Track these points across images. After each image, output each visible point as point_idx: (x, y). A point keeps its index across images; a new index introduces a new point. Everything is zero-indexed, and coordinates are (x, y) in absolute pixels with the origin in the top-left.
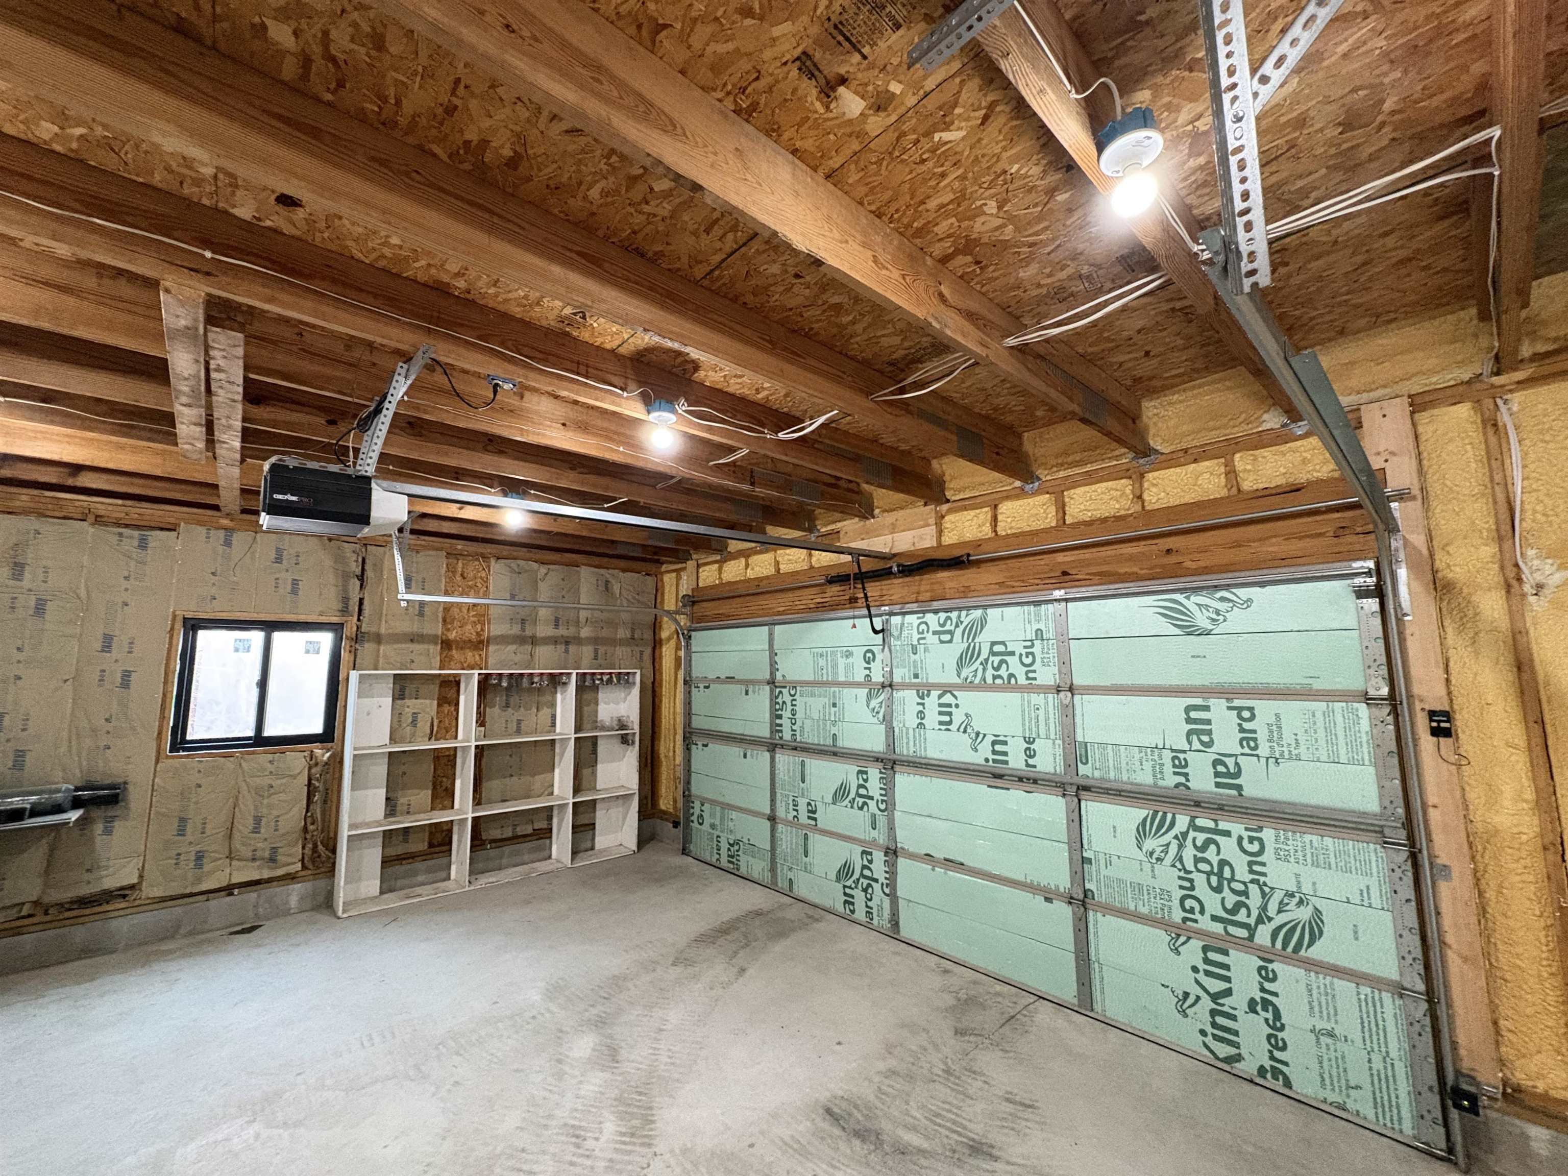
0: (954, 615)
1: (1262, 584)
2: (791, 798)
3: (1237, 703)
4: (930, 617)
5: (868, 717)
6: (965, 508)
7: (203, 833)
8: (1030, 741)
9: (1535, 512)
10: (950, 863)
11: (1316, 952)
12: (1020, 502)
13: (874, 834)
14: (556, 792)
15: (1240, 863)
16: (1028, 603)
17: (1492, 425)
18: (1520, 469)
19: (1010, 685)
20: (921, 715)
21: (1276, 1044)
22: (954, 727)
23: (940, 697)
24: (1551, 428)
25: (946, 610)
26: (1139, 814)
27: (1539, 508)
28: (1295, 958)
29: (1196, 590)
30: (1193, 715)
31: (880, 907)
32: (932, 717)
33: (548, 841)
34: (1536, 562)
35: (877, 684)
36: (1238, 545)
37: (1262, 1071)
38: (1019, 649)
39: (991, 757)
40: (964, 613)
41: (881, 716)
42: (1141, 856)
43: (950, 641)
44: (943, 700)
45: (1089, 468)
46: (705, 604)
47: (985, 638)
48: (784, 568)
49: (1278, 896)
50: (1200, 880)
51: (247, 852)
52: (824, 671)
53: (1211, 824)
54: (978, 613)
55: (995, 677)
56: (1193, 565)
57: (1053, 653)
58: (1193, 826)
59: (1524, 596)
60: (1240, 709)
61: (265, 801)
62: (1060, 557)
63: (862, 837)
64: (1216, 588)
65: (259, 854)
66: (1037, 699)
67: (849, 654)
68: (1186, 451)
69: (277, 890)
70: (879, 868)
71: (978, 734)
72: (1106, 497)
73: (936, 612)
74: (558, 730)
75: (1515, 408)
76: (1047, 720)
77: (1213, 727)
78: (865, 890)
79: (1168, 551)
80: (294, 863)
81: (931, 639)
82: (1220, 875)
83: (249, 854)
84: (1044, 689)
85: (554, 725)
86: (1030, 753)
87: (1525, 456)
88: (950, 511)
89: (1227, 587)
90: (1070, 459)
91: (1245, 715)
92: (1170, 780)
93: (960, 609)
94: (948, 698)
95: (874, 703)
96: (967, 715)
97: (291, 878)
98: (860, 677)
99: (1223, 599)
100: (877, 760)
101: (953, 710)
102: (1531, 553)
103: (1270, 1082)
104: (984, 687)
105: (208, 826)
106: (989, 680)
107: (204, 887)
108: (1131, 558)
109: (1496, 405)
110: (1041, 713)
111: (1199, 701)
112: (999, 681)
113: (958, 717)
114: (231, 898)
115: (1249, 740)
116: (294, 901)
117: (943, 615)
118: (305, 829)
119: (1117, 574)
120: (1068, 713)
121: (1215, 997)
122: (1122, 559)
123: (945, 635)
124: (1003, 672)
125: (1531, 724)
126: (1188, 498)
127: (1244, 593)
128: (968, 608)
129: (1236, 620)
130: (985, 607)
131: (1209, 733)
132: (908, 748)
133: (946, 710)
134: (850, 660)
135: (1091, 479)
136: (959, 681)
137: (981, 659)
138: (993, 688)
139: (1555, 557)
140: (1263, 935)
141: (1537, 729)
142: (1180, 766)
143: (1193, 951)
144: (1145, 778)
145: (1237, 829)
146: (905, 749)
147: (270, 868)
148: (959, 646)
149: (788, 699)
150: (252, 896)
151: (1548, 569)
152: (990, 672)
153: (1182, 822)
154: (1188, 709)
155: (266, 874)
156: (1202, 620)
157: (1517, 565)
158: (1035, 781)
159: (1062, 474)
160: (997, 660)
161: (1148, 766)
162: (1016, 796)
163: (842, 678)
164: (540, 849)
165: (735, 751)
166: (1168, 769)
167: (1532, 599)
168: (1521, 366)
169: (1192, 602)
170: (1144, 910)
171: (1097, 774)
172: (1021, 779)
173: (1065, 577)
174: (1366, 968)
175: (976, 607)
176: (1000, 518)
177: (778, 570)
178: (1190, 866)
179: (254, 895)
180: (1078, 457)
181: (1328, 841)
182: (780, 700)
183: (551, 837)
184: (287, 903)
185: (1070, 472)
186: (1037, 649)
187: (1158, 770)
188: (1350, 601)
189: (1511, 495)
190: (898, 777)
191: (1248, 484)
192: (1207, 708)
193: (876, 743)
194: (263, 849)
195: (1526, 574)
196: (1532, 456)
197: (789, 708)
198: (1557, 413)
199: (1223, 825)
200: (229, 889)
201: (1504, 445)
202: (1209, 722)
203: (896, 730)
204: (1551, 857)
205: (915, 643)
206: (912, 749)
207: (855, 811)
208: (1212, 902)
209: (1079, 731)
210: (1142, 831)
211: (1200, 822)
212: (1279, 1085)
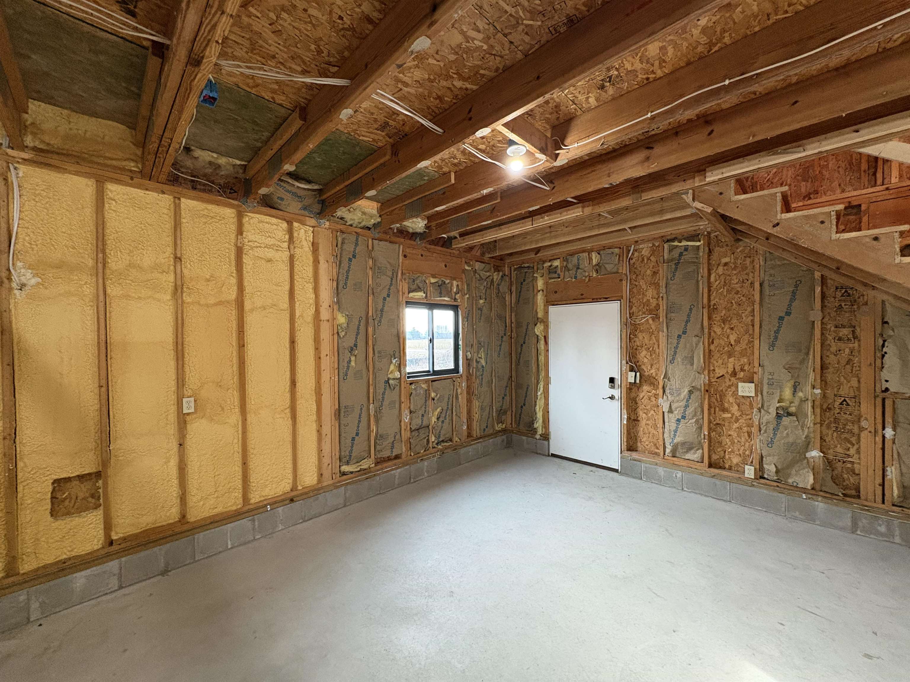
9: (24, 239)
17: (4, 179)
18: (18, 212)
24: (39, 194)
27: (27, 238)
34: (23, 271)
59: (11, 289)
75: (21, 174)
87: (22, 206)
102: (19, 264)
109: (8, 167)
125: (5, 366)
139: (32, 269)
141: (9, 368)
151: (29, 275)
157: (9, 270)
167: (17, 292)
168: (26, 149)
189: (11, 226)
195: (15, 277)
196: (26, 207)
198: (44, 187)
201: (11, 194)
204: (7, 442)
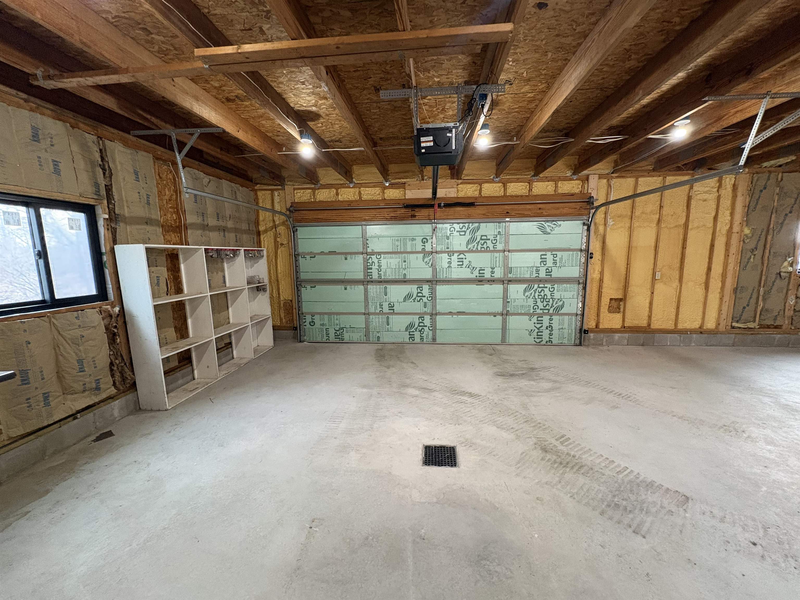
0: (466, 225)
1: (564, 221)
2: (378, 303)
3: (553, 253)
4: (455, 225)
5: (423, 264)
6: (469, 183)
7: (43, 379)
8: (493, 268)
10: (459, 313)
11: (562, 312)
12: (491, 185)
13: (426, 309)
14: (231, 321)
15: (548, 294)
16: (496, 222)
17: (609, 186)
19: (487, 250)
20: (450, 263)
21: (551, 334)
22: (464, 266)
23: (458, 256)
25: (463, 223)
26: (525, 286)
28: (558, 314)
29: (548, 221)
30: (542, 257)
31: (428, 335)
32: (455, 263)
33: (230, 349)
35: (428, 252)
36: (558, 209)
37: (547, 342)
38: (491, 238)
39: (478, 275)
40: (471, 224)
41: (430, 264)
42: (524, 298)
43: (464, 235)
44: (460, 257)
45: (517, 177)
46: (304, 212)
47: (478, 234)
48: (365, 197)
49: (556, 300)
50: (538, 300)
51: (78, 387)
52: (399, 247)
53: (543, 286)
54: (477, 225)
55: (481, 248)
56: (545, 214)
57: (503, 239)
58: (539, 287)
60: (554, 254)
61: (81, 348)
62: (506, 207)
63: (419, 312)
64: (553, 221)
65: (88, 386)
66: (497, 255)
67: (413, 240)
68: (547, 177)
69: (105, 408)
70: (427, 320)
71: (474, 268)
72: (521, 188)
73: (458, 223)
74: (228, 285)
75: (613, 183)
76: (499, 261)
77: (547, 260)
78: (420, 331)
79: (540, 209)
80: (110, 388)
81: (455, 233)
82: (544, 299)
83: (81, 388)
84: (499, 251)
85: (225, 282)
86: (493, 272)
88: (461, 183)
89: (556, 221)
90: (511, 172)
91: (555, 256)
92: (535, 275)
93: (469, 223)
94: (462, 256)
95: (426, 260)
96: (469, 262)
97: (111, 398)
98: (419, 248)
99: (554, 224)
100: (428, 281)
101: (464, 260)
102: (609, 217)
103: (548, 344)
104: (477, 251)
105: (45, 373)
106: (479, 249)
107: (56, 418)
108: (530, 209)
109: (611, 181)
110: (498, 259)
111: (544, 253)
112: (483, 249)
113: (466, 262)
114: (76, 421)
115: (555, 263)
116: (116, 413)
117: (461, 225)
118: (112, 364)
119: (523, 214)
120: (506, 259)
121: (538, 329)
122: (526, 210)
123: (462, 232)
124: (485, 246)
126: (545, 193)
127: (559, 223)
128: (473, 223)
129: (557, 230)
130: (480, 223)
131: (546, 261)
132: (443, 276)
133: (461, 261)
134: (414, 242)
135: (518, 181)
136: (467, 249)
137: (477, 241)
138: (481, 251)
139: (612, 219)
140: (551, 311)
142: (538, 271)
143: (534, 319)
144: (527, 276)
145: (549, 286)
146: (441, 276)
147: (96, 395)
148: (468, 236)
149: (376, 261)
150: (89, 416)
151: (611, 221)
152: (480, 246)
153: (536, 286)
154: (541, 255)
155: (96, 399)
156: (548, 230)
158: (494, 281)
159: (508, 177)
160: (483, 242)
161: (529, 272)
162: (486, 287)
163: (409, 250)
164: (228, 354)
165: (340, 288)
166: (534, 272)
167: (608, 228)
169: (546, 225)
170: (523, 312)
171: (514, 276)
172: (489, 281)
173: (507, 214)
174: (570, 312)
175: (476, 223)
176: (483, 189)
177: (360, 198)
178: (537, 297)
179: (91, 415)
180: (513, 172)
181: (568, 285)
182: (370, 261)
183: (231, 347)
184: (112, 415)
185: (510, 177)
186: (498, 238)
187: (531, 273)
188: (581, 226)
190: (438, 287)
191: (560, 191)
192: (546, 255)
193: (428, 275)
194: (91, 382)
197: (377, 264)
198: (619, 186)
199: (546, 285)
200: (73, 416)
201: (611, 191)
202: (546, 258)
203: (438, 270)
205: (448, 235)
206: (445, 276)
207: (416, 303)
208: (541, 305)
209: (510, 264)
210: (525, 291)
211: (540, 286)
212: (550, 344)
